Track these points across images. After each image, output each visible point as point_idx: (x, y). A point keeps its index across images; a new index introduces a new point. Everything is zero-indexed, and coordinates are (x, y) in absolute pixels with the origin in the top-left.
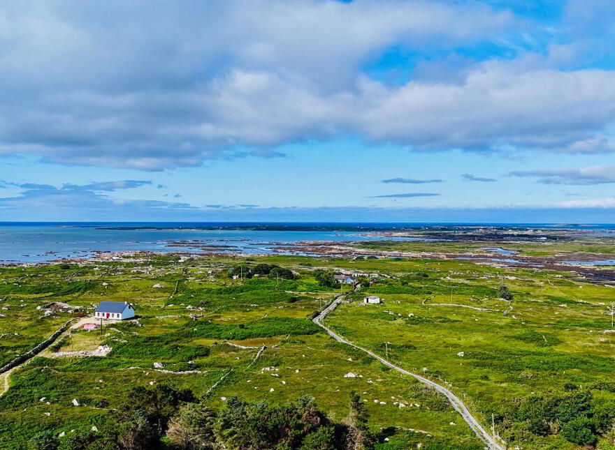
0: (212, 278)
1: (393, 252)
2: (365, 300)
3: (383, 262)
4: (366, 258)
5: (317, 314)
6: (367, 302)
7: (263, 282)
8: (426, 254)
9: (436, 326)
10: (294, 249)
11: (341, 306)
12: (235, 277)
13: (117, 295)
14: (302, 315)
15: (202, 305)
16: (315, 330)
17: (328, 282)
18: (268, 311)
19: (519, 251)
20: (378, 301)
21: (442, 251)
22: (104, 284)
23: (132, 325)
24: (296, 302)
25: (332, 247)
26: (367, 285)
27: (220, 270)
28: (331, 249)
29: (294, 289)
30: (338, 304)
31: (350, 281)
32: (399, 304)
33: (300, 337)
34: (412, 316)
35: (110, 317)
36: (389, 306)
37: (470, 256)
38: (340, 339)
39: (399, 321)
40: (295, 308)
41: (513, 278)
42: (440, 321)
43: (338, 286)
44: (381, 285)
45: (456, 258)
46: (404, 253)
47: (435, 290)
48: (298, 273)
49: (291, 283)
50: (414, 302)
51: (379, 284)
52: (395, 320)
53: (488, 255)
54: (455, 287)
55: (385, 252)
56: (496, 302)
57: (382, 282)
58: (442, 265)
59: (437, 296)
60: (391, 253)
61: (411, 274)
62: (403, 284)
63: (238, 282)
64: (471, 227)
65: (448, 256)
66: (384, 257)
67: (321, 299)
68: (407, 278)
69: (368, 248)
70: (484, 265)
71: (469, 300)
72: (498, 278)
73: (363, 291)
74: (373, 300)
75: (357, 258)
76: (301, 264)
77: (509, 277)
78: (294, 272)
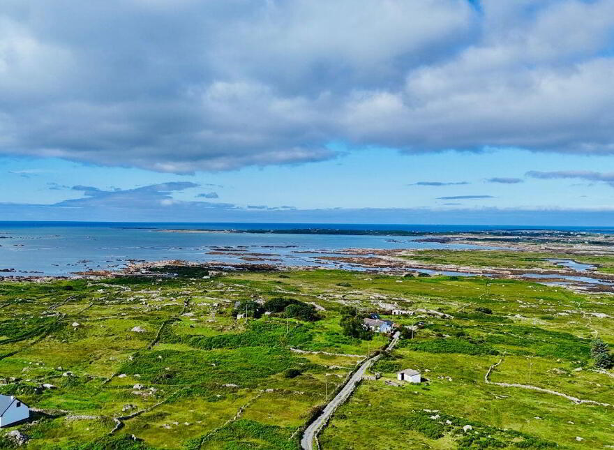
2: (399, 376)
4: (416, 275)
5: (317, 414)
6: (403, 378)
7: (270, 327)
8: (487, 269)
10: (339, 259)
11: (363, 388)
12: (239, 317)
20: (417, 379)
21: (505, 266)
22: (75, 324)
25: (381, 257)
26: (408, 335)
27: (229, 301)
28: (380, 260)
30: (358, 384)
31: (386, 329)
32: (449, 385)
34: (468, 430)
36: (436, 391)
37: (539, 273)
40: (290, 392)
41: (602, 316)
43: (368, 336)
44: (428, 335)
45: (522, 276)
46: (461, 268)
47: (502, 341)
48: (323, 309)
49: (305, 331)
50: (471, 378)
51: (427, 331)
52: (441, 436)
53: (560, 271)
54: (530, 337)
55: (439, 266)
56: (596, 377)
57: (430, 327)
58: (507, 289)
59: (506, 358)
60: (446, 266)
61: (468, 307)
62: (458, 335)
63: (241, 324)
64: (536, 232)
65: (513, 273)
66: (437, 274)
67: (337, 369)
68: (462, 316)
69: (421, 259)
70: (558, 288)
71: (555, 372)
72: (582, 314)
73: (402, 345)
74: (412, 377)
75: (407, 276)
76: (339, 285)
77: (596, 314)
78: (318, 307)
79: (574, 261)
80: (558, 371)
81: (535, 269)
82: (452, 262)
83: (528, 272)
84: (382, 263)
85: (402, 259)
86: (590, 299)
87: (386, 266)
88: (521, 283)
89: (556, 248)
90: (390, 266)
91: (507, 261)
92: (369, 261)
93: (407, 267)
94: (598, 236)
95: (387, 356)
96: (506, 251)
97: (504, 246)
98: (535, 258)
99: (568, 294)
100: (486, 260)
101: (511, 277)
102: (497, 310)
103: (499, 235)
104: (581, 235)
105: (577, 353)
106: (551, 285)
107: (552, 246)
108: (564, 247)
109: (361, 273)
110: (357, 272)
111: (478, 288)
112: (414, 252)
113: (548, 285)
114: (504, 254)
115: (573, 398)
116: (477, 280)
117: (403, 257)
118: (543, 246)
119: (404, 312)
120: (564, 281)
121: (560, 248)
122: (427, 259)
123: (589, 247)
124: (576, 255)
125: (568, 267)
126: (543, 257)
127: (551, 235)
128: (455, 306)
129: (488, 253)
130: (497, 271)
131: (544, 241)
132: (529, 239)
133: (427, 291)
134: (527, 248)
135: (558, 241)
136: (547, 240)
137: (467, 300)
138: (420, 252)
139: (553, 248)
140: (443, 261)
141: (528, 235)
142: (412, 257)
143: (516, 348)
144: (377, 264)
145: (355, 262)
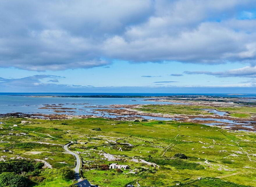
19: (228, 113)
25: (126, 109)
28: (125, 111)
46: (164, 115)
53: (212, 116)
55: (153, 114)
60: (156, 114)
64: (194, 96)
65: (190, 117)
69: (145, 110)
76: (94, 129)
79: (216, 110)
81: (200, 115)
82: (160, 112)
83: (197, 117)
84: (126, 113)
85: (135, 110)
89: (205, 103)
90: (129, 115)
91: (185, 110)
92: (119, 112)
93: (137, 115)
100: (176, 110)
101: (189, 120)
112: (142, 106)
114: (183, 107)
117: (137, 109)
118: (200, 102)
121: (207, 103)
122: (148, 110)
123: (219, 103)
124: (215, 106)
126: (201, 108)
129: (176, 106)
130: (182, 117)
132: (193, 99)
134: (193, 103)
138: (145, 106)
140: (155, 111)
141: (191, 97)
142: (141, 109)
144: (123, 113)
145: (112, 112)
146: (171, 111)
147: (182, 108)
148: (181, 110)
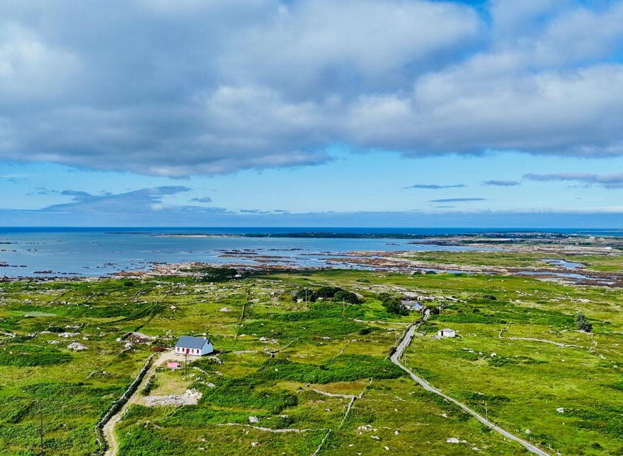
0: (275, 301)
1: (451, 265)
2: (440, 333)
3: (443, 277)
4: (423, 273)
5: (394, 351)
6: (442, 335)
7: (328, 307)
8: (485, 267)
9: (522, 369)
10: (347, 260)
11: (416, 340)
12: (299, 301)
13: (185, 319)
14: (378, 351)
15: (274, 336)
16: (397, 373)
17: (395, 308)
18: (342, 345)
19: (585, 264)
20: (453, 334)
21: (502, 265)
22: (173, 307)
23: (212, 362)
24: (368, 335)
25: (385, 258)
26: (435, 312)
28: (385, 261)
29: (361, 316)
30: (412, 338)
31: (418, 307)
32: (475, 338)
33: (384, 382)
34: (494, 356)
35: (190, 353)
36: (466, 341)
37: (533, 271)
38: (427, 386)
39: (482, 361)
40: (368, 341)
41: (586, 301)
42: (525, 363)
43: (406, 313)
44: (450, 312)
45: (518, 273)
46: (462, 267)
47: (508, 317)
48: (361, 296)
49: (357, 309)
50: (490, 335)
51: (448, 310)
52: (477, 360)
53: (552, 269)
54: (528, 314)
55: (442, 265)
56: (576, 335)
57: (450, 307)
58: (506, 283)
59: (512, 326)
60: (448, 265)
61: (476, 296)
62: (475, 311)
63: (303, 306)
64: (528, 234)
65: (510, 271)
66: (442, 271)
67: (393, 330)
68: (474, 301)
69: (424, 260)
70: (550, 282)
71: (548, 332)
72: (570, 300)
73: (433, 319)
74: (448, 334)
75: (415, 273)
76: (359, 281)
77: (581, 300)
78: (357, 294)
79: (564, 260)
80: (551, 332)
81: (529, 267)
82: (453, 262)
83: (523, 270)
84: (388, 264)
85: (406, 260)
86: (577, 290)
87: (393, 266)
88: (518, 278)
89: (548, 249)
90: (397, 266)
91: (503, 260)
92: (376, 262)
93: (412, 266)
94: (588, 238)
95: (425, 323)
96: (500, 252)
97: (499, 248)
98: (529, 258)
99: (558, 287)
100: (484, 260)
101: (508, 274)
102: (500, 298)
103: (493, 237)
104: (572, 236)
105: (564, 323)
106: (544, 280)
107: (545, 247)
108: (557, 248)
109: (373, 271)
110: (368, 271)
111: (480, 282)
112: (415, 254)
113: (542, 280)
114: (499, 255)
115: (560, 344)
116: (479, 277)
117: (407, 258)
118: (536, 248)
119: (427, 298)
120: (556, 277)
121: (552, 249)
122: (429, 260)
123: (580, 248)
124: (567, 254)
125: (559, 265)
126: (536, 257)
127: (543, 237)
128: (465, 295)
129: (484, 254)
130: (495, 270)
131: (536, 243)
132: (523, 241)
133: (437, 285)
134: (521, 249)
135: (549, 243)
136: (540, 242)
137: (474, 291)
138: (421, 254)
139: (545, 249)
141: (521, 237)
142: (415, 258)
143: (518, 321)
144: (384, 264)
145: (363, 263)
146: (475, 261)
147: (497, 257)
148: (495, 260)
